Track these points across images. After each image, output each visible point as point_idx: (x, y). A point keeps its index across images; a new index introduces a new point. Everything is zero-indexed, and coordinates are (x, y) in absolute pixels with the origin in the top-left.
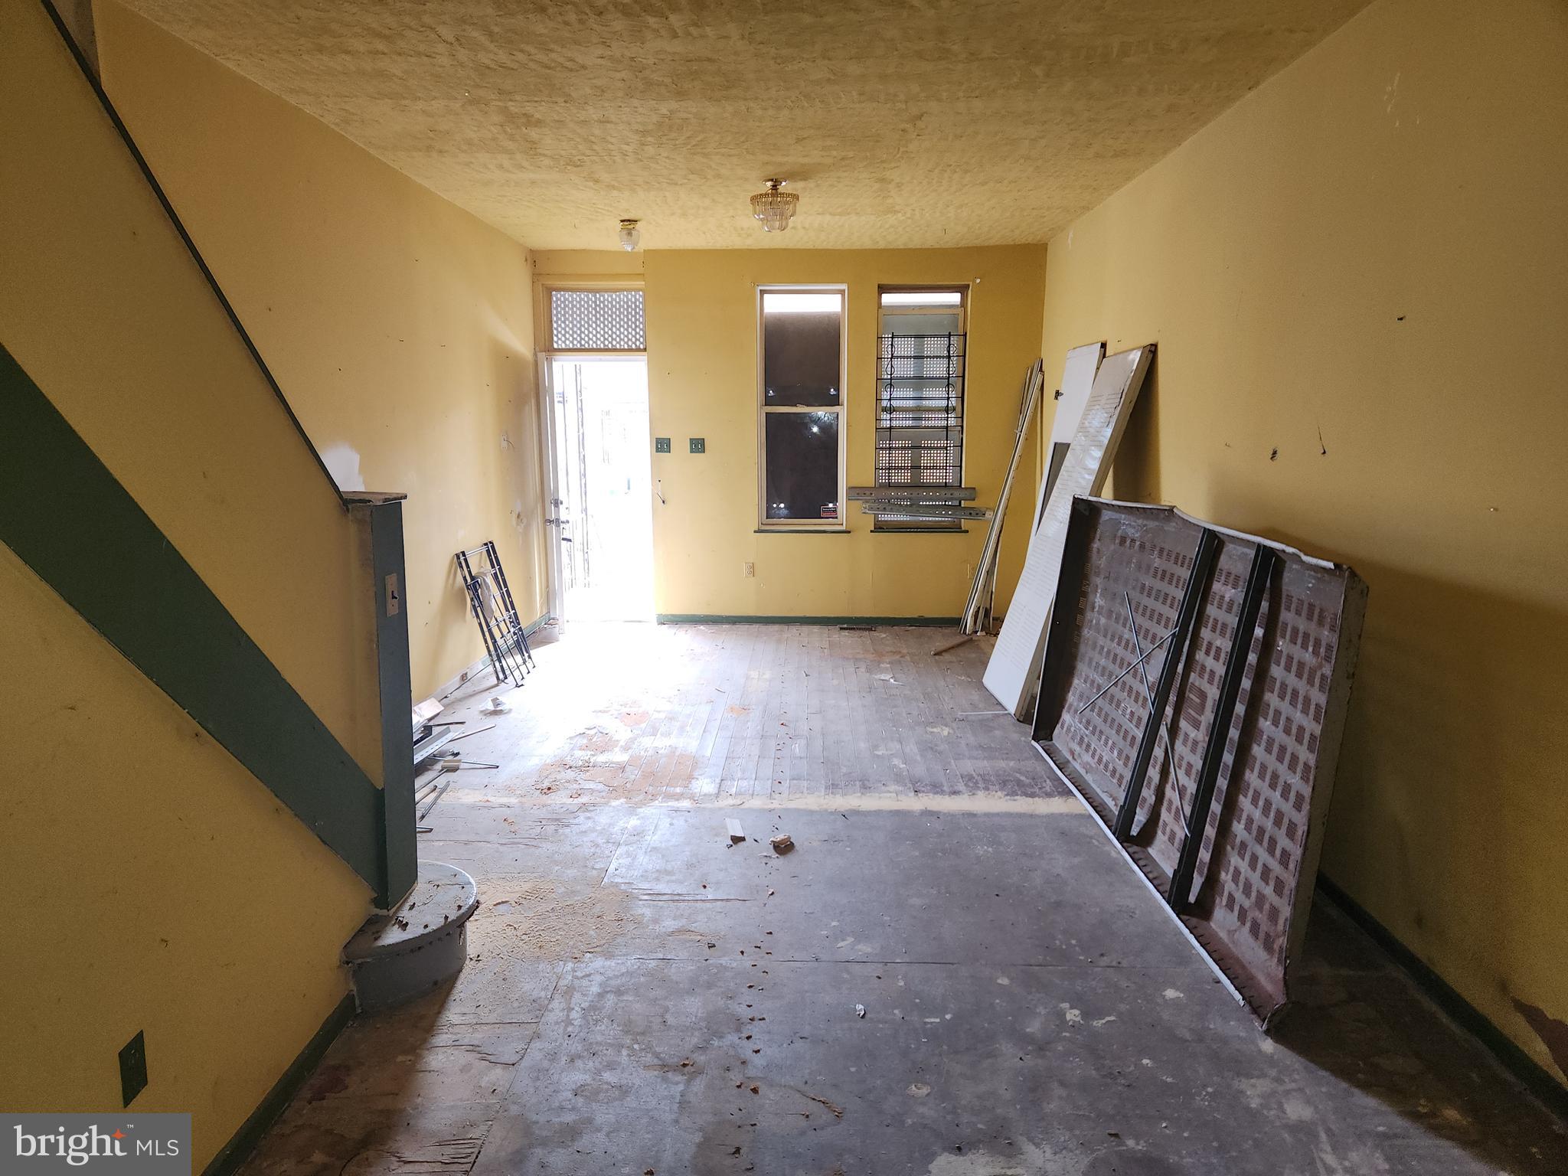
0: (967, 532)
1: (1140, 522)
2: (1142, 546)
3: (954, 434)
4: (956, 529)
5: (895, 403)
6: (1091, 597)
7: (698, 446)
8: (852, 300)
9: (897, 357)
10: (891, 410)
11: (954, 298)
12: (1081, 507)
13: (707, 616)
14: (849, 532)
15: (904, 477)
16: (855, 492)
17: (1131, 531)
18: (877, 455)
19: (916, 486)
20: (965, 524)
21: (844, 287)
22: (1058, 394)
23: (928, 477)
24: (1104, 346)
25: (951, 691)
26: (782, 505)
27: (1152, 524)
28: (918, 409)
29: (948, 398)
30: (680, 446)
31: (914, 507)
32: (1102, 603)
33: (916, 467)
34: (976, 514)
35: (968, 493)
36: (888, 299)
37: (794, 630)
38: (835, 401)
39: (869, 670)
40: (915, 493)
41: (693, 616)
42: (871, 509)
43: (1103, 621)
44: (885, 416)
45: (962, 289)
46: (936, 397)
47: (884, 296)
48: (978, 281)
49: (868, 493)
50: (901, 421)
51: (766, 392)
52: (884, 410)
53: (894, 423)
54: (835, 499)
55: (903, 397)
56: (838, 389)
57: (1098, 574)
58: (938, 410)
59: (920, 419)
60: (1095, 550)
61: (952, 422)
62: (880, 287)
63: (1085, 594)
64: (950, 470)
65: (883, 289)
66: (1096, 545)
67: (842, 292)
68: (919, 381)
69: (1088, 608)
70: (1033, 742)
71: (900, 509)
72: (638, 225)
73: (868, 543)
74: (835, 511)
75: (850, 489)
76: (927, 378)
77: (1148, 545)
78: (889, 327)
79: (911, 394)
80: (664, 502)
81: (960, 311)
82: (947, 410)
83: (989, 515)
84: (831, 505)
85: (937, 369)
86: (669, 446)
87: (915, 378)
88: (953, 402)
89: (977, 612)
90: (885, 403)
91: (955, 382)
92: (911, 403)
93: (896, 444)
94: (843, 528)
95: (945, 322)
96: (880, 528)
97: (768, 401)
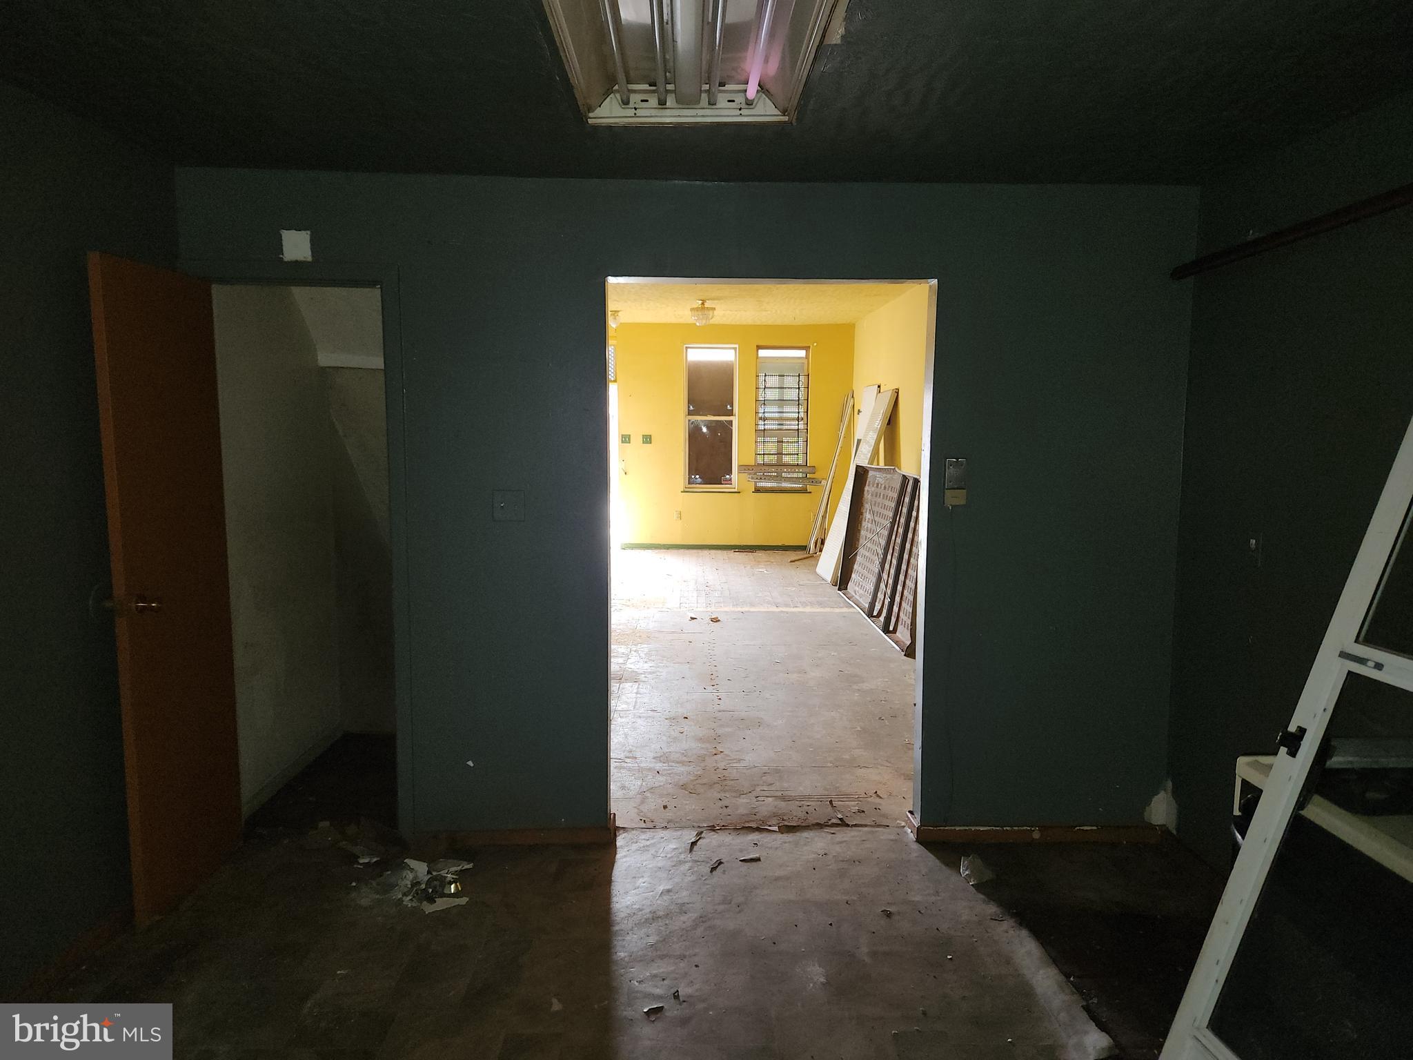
0: (810, 493)
1: (884, 475)
2: (885, 488)
3: (802, 434)
4: (803, 491)
5: (766, 415)
6: (864, 514)
7: (647, 439)
8: (741, 353)
9: (768, 388)
10: (764, 419)
11: (802, 353)
12: (859, 470)
13: (651, 544)
14: (739, 492)
15: (773, 459)
16: (744, 468)
17: (880, 480)
18: (756, 446)
19: (780, 465)
20: (809, 488)
21: (737, 346)
22: (859, 411)
23: (786, 459)
24: (879, 387)
25: (798, 575)
26: (697, 476)
27: (889, 476)
28: (781, 419)
29: (799, 412)
30: (637, 440)
31: (779, 478)
32: (869, 517)
33: (780, 454)
34: (815, 482)
35: (811, 469)
36: (762, 353)
37: (706, 552)
38: (731, 413)
39: (752, 568)
40: (780, 468)
41: (643, 544)
42: (752, 478)
43: (870, 525)
44: (761, 422)
45: (807, 348)
46: (791, 411)
47: (760, 351)
48: (815, 344)
49: (751, 469)
50: (771, 425)
51: (689, 407)
52: (761, 419)
53: (766, 427)
54: (730, 472)
55: (771, 412)
56: (732, 406)
57: (867, 503)
58: (793, 419)
59: (782, 425)
60: (866, 491)
61: (801, 427)
62: (757, 346)
63: (862, 514)
64: (801, 456)
65: (759, 347)
66: (866, 488)
67: (735, 349)
68: (782, 401)
69: (863, 519)
70: (839, 592)
71: (770, 478)
72: (620, 314)
73: (752, 499)
74: (731, 480)
75: (740, 466)
76: (786, 400)
77: (887, 486)
78: (761, 369)
79: (776, 410)
80: (626, 473)
81: (806, 361)
82: (798, 419)
83: (824, 482)
84: (728, 476)
85: (792, 395)
86: (629, 439)
87: (779, 400)
88: (802, 415)
89: (817, 541)
90: (760, 415)
91: (803, 402)
92: (777, 415)
93: (767, 439)
94: (736, 490)
95: (797, 367)
96: (757, 490)
97: (690, 413)
